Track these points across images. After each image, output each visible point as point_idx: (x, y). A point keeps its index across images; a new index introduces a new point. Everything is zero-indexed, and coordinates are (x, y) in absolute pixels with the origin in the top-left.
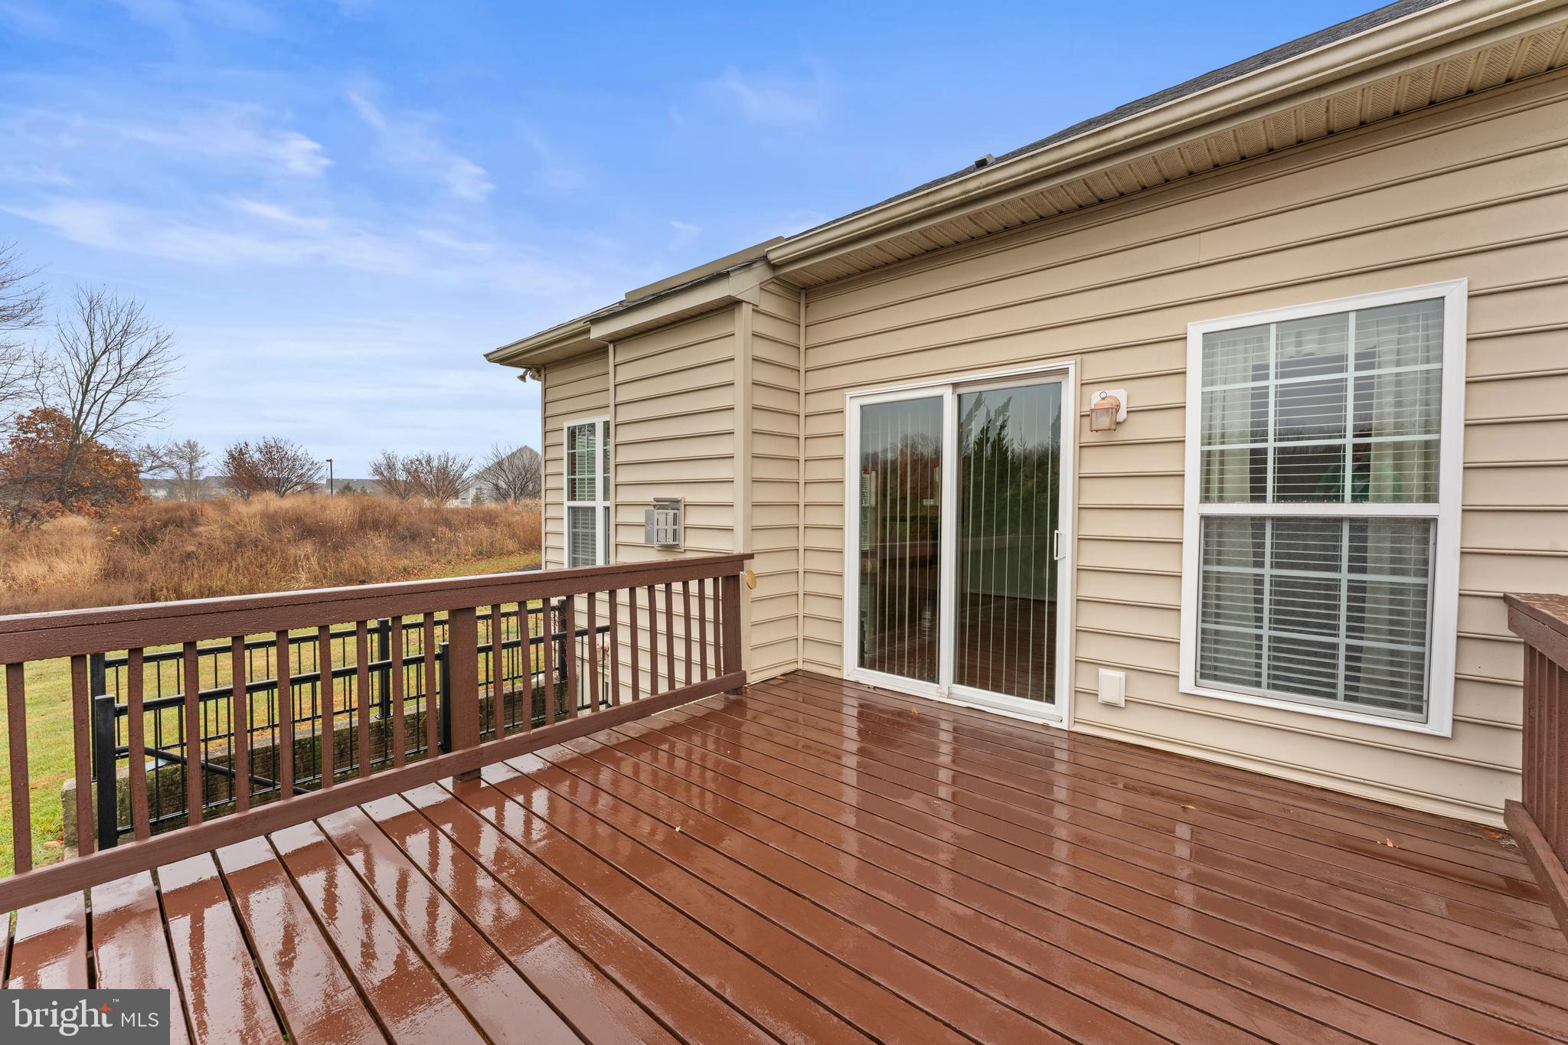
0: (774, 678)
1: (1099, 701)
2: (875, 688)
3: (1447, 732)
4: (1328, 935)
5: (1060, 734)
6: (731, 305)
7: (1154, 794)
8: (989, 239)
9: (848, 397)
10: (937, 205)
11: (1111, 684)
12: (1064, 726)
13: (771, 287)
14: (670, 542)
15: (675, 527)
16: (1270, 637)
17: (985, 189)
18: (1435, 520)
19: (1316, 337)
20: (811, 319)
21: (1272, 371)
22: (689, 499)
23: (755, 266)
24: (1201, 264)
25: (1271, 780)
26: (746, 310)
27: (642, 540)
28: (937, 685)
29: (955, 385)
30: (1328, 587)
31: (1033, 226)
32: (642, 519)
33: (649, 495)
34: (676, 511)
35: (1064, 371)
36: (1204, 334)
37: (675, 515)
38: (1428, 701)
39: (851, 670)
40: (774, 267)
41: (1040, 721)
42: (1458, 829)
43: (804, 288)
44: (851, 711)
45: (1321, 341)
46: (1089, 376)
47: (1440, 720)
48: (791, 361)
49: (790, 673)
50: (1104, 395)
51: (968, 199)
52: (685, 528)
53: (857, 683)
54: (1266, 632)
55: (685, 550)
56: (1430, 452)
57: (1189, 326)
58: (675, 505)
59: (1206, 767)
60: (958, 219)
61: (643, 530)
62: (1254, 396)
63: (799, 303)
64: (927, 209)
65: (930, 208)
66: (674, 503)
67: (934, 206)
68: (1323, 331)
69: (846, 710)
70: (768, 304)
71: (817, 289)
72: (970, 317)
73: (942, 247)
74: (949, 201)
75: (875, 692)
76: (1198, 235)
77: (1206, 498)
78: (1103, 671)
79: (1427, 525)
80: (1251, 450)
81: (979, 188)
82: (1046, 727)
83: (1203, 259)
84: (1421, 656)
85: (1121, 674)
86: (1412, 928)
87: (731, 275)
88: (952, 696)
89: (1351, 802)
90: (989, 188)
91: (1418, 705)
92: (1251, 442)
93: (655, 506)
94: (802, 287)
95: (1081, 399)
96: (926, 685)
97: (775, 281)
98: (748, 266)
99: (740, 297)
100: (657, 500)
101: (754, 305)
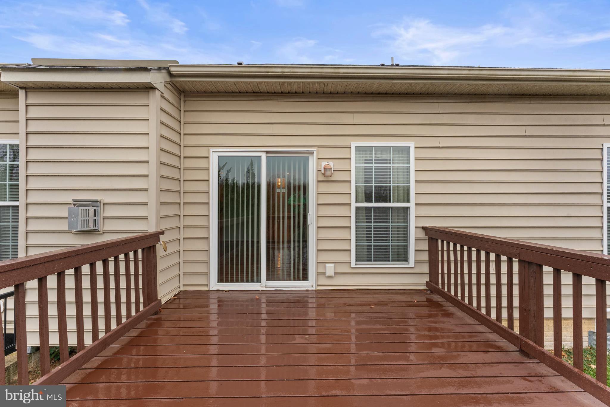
0: (170, 299)
1: (326, 276)
2: (229, 291)
3: (413, 266)
4: (437, 335)
5: (313, 292)
6: (148, 88)
7: (360, 305)
8: (281, 95)
9: (211, 151)
10: (270, 73)
11: (330, 269)
12: (314, 288)
13: (169, 86)
14: (91, 227)
15: (95, 218)
16: (374, 245)
17: (291, 74)
18: (409, 208)
19: (380, 153)
20: (187, 109)
21: (373, 161)
22: (107, 200)
23: (163, 71)
24: (354, 123)
25: (375, 290)
26: (158, 94)
27: (65, 228)
28: (260, 283)
29: (267, 152)
30: (386, 228)
31: (299, 95)
32: (65, 214)
33: (69, 197)
34: (95, 208)
35: (312, 153)
36: (356, 147)
37: (95, 211)
38: (409, 258)
39: (214, 285)
40: (171, 75)
41: (305, 289)
42: (419, 292)
43: (183, 92)
44: (214, 305)
45: (381, 154)
46: (321, 156)
47: (412, 264)
48: (177, 128)
49: (177, 294)
50: (328, 163)
51: (283, 76)
52: (103, 218)
53: (218, 291)
54: (373, 244)
55: (103, 232)
56: (408, 189)
57: (351, 144)
58: (95, 204)
59: (361, 291)
60: (275, 82)
61: (66, 221)
62: (365, 169)
63: (180, 99)
64: (265, 73)
65: (266, 73)
66: (95, 203)
67: (268, 73)
68: (381, 151)
69: (212, 306)
70: (167, 95)
71: (191, 94)
72: (273, 125)
73: (261, 92)
74: (275, 73)
75: (229, 293)
76: (353, 114)
77: (357, 202)
78: (327, 265)
79: (407, 209)
80: (365, 186)
81: (289, 72)
82: (307, 290)
83: (355, 122)
84: (407, 245)
85: (333, 265)
86: (443, 324)
87: (152, 71)
88: (267, 286)
89: (397, 291)
90: (293, 74)
91: (406, 259)
92: (365, 183)
93: (74, 205)
94: (182, 91)
95: (318, 164)
96: (255, 284)
97: (171, 83)
98: (159, 69)
99: (156, 85)
100: (75, 201)
101: (161, 92)
